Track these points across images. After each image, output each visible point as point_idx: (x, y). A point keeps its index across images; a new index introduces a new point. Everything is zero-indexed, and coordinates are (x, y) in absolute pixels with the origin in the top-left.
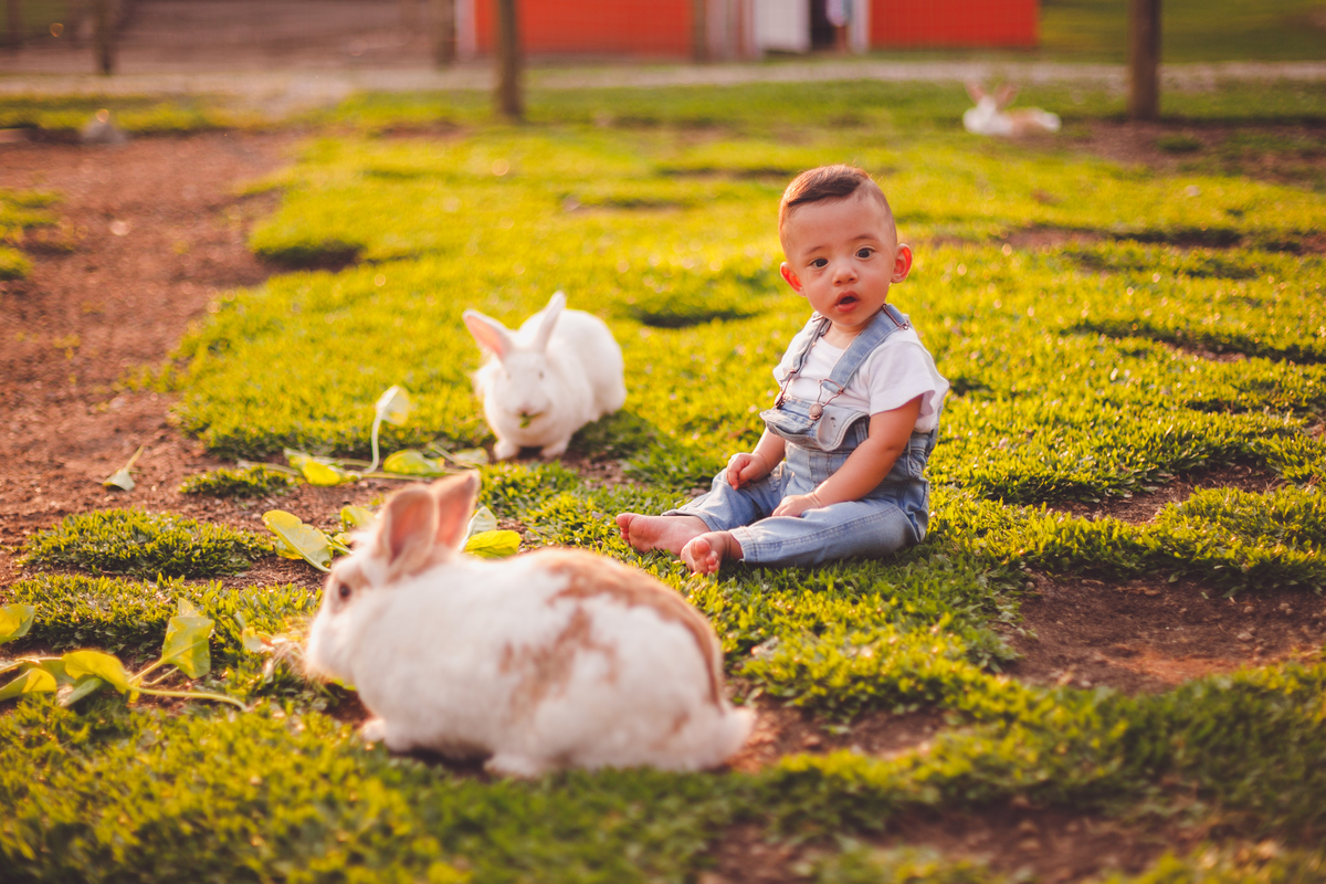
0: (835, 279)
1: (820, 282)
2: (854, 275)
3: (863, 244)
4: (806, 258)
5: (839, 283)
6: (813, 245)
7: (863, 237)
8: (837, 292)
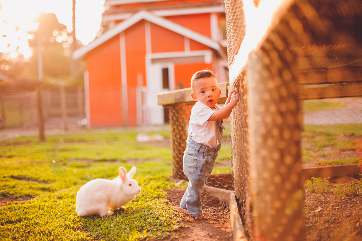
0: (208, 96)
1: (204, 97)
2: (212, 95)
3: (213, 88)
4: (201, 91)
5: (209, 97)
6: (202, 88)
7: (214, 87)
8: (208, 99)
